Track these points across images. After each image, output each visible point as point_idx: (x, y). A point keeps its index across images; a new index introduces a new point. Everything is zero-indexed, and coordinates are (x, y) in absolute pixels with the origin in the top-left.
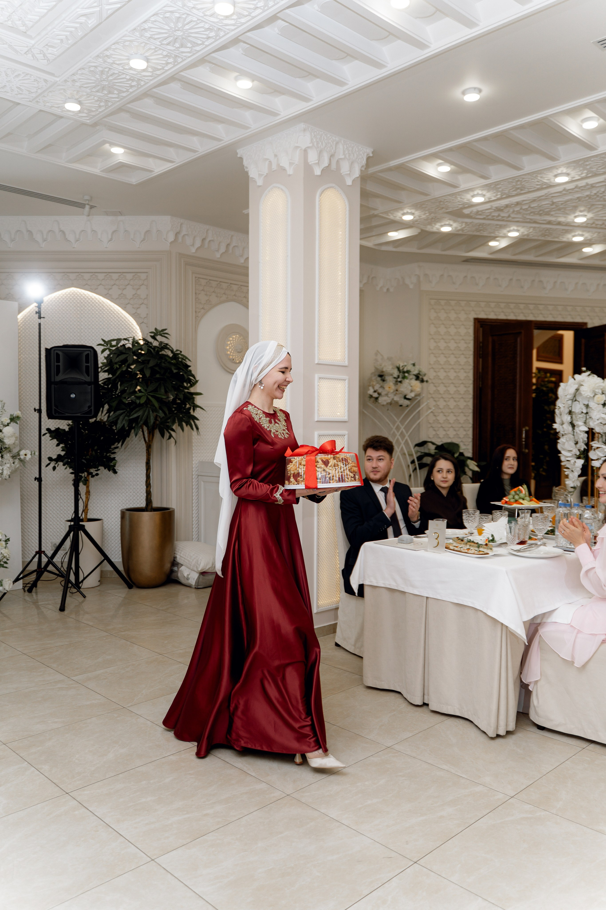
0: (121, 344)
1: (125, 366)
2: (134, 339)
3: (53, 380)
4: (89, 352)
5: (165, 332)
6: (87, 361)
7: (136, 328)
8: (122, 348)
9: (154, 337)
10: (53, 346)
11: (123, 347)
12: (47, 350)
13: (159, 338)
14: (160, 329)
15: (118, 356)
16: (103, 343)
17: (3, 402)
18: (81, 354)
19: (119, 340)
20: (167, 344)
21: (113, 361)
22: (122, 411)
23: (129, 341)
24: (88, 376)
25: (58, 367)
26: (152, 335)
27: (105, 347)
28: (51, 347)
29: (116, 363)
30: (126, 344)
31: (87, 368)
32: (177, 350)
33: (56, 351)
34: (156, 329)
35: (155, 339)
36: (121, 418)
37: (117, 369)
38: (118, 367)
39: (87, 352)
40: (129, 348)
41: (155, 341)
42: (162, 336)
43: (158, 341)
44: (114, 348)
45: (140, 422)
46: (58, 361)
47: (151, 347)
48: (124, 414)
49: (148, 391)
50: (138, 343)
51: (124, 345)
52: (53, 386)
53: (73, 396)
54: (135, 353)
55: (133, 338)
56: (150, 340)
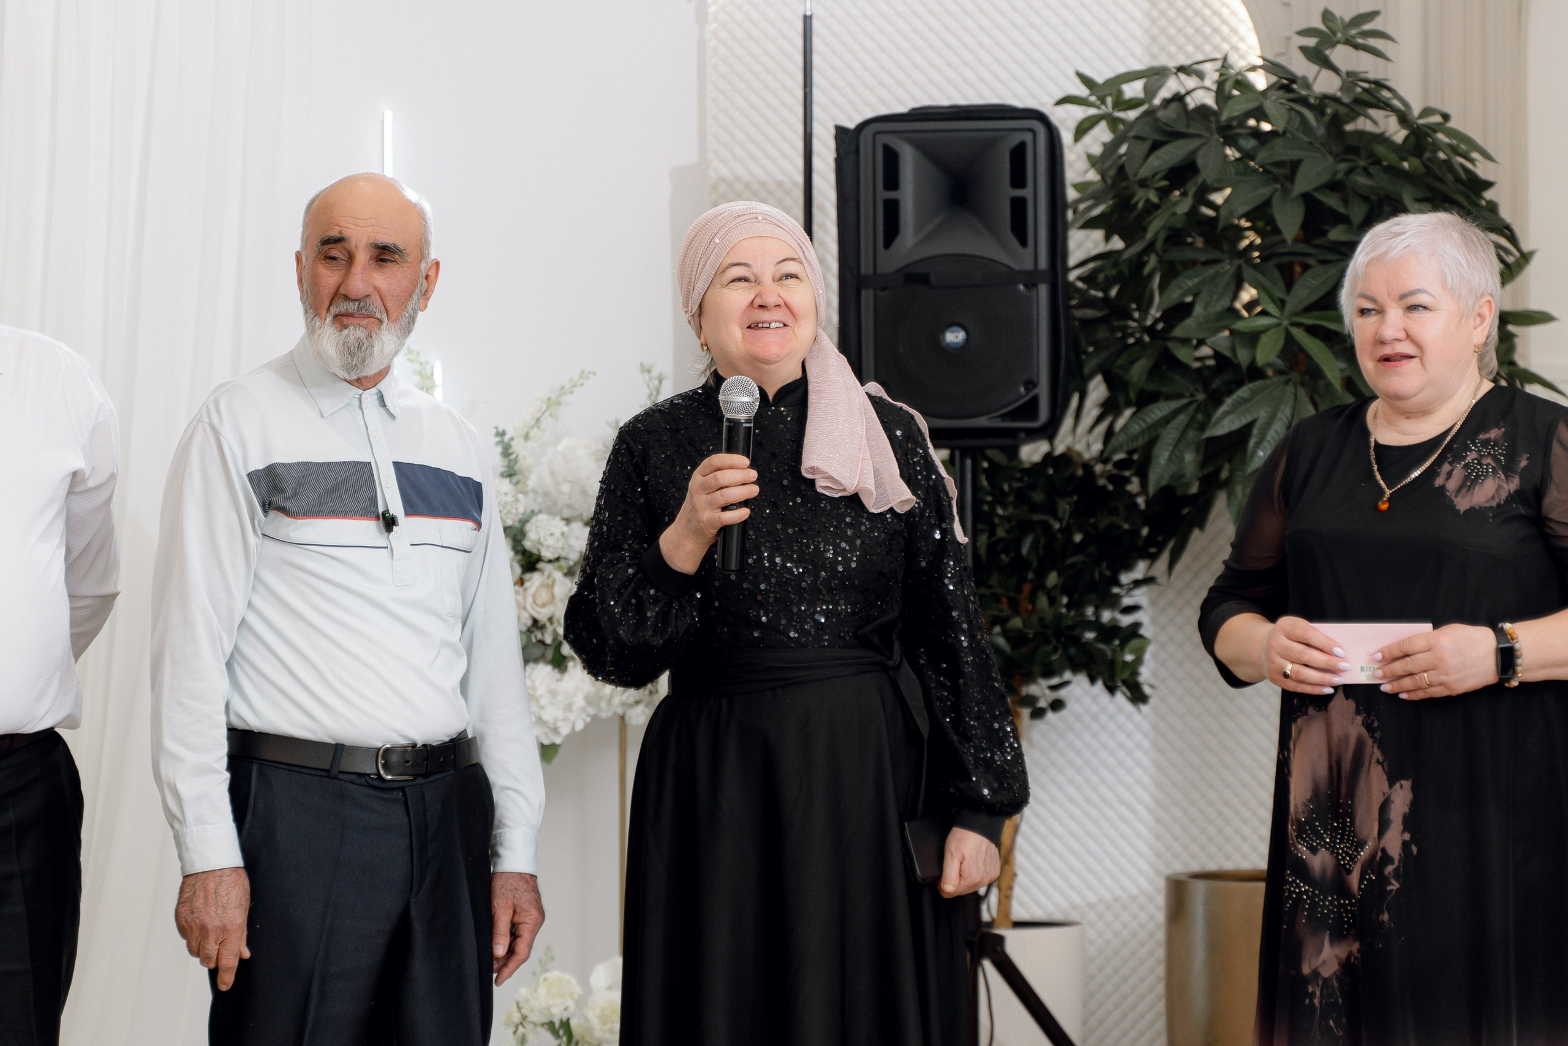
0: (1165, 93)
1: (1184, 194)
2: (1225, 64)
3: (866, 268)
4: (1028, 137)
5: (1368, 27)
6: (1018, 179)
7: (1234, 13)
8: (1172, 111)
9: (1318, 57)
10: (870, 114)
11: (1174, 106)
12: (841, 133)
13: (1340, 55)
14: (1344, 12)
15: (1156, 146)
16: (1082, 91)
17: (655, 373)
18: (989, 144)
19: (1155, 75)
20: (1379, 84)
21: (1129, 170)
22: (1174, 405)
23: (1201, 75)
24: (1023, 242)
25: (892, 209)
26: (1311, 42)
27: (1092, 111)
28: (859, 119)
29: (1143, 184)
30: (1188, 93)
31: (1019, 207)
32: (1427, 112)
33: (882, 139)
34: (1327, 16)
35: (1326, 63)
36: (1170, 435)
37: (1151, 209)
38: (1154, 198)
39: (1016, 139)
40: (1202, 109)
41: (1326, 74)
42: (1357, 47)
43: (1335, 70)
44: (1132, 115)
45: (1254, 453)
46: (892, 180)
47: (1303, 101)
48: (1182, 419)
49: (1289, 308)
50: (1242, 84)
51: (1178, 98)
52: (867, 295)
53: (954, 337)
54: (1229, 133)
55: (1219, 64)
56: (1301, 67)
